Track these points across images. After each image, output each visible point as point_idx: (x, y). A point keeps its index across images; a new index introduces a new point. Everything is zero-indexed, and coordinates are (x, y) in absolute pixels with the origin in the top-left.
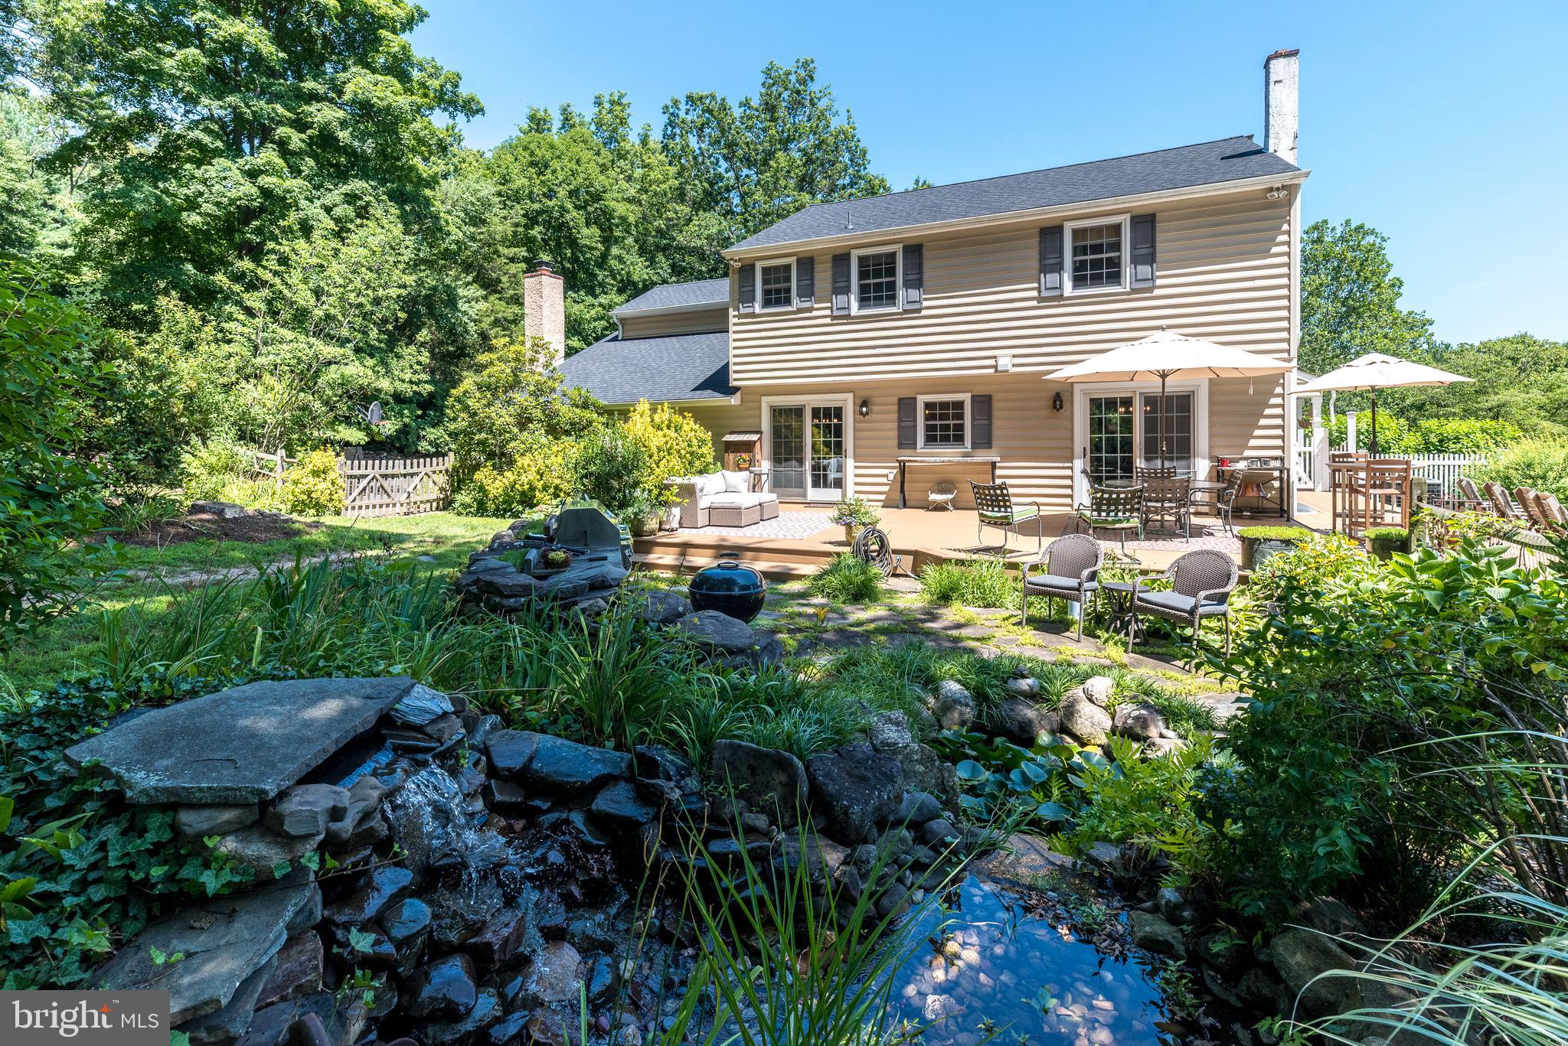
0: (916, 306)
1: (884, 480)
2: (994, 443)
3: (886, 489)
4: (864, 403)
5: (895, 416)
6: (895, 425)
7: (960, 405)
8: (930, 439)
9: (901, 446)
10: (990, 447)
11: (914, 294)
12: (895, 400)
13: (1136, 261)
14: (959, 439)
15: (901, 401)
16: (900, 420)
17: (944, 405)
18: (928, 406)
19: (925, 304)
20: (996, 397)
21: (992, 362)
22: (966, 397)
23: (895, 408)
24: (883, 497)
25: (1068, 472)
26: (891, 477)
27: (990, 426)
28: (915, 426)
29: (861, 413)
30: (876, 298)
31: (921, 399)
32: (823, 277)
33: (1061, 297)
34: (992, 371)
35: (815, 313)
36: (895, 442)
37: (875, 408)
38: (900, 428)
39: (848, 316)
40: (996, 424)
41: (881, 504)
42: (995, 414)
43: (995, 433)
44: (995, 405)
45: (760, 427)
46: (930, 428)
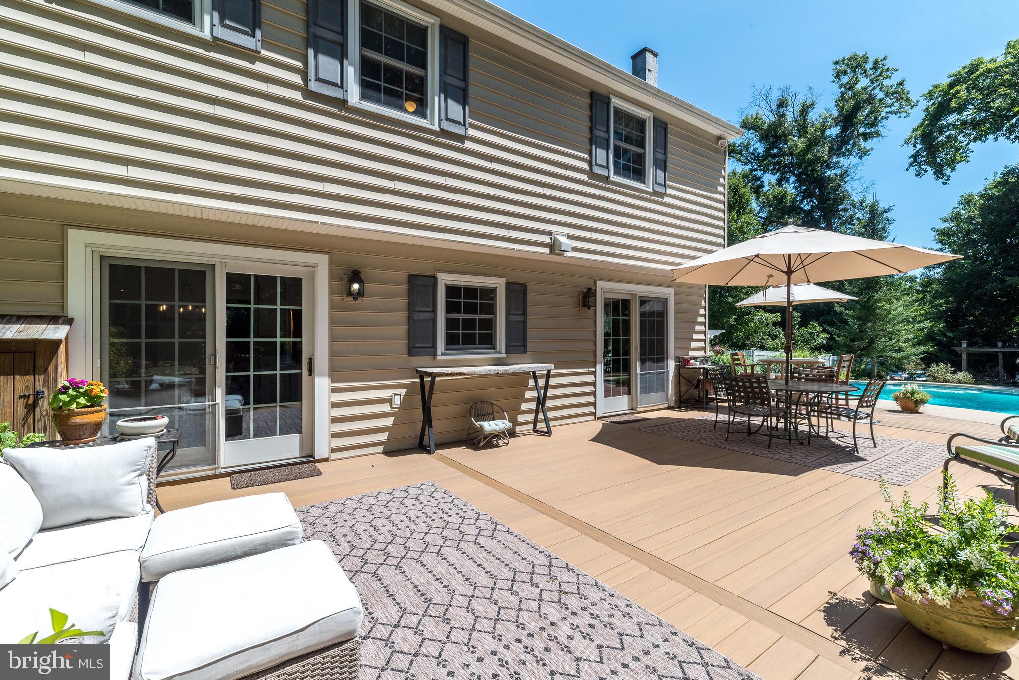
0: (458, 130)
1: (386, 408)
2: (530, 346)
3: (389, 422)
4: (355, 276)
5: (403, 302)
6: (403, 316)
7: (489, 293)
8: (452, 341)
9: (412, 350)
10: (525, 352)
11: (455, 110)
12: (402, 276)
13: (656, 163)
14: (488, 341)
15: (413, 279)
16: (411, 308)
17: (471, 292)
18: (452, 291)
19: (472, 132)
20: (531, 287)
21: (546, 239)
22: (499, 283)
23: (403, 288)
24: (384, 437)
25: (590, 378)
26: (397, 402)
27: (525, 322)
28: (435, 320)
29: (350, 293)
30: (388, 92)
31: (445, 279)
33: (607, 179)
34: (547, 250)
35: (261, 67)
36: (402, 344)
37: (368, 286)
38: (410, 321)
39: (342, 103)
40: (531, 322)
41: (380, 449)
42: (531, 309)
43: (530, 333)
44: (531, 298)
45: (63, 306)
46: (451, 324)
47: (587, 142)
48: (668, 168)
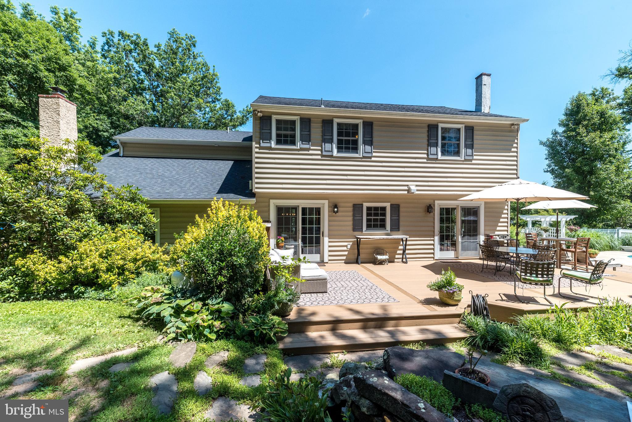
0: (370, 155)
1: (345, 248)
2: (401, 228)
3: (346, 253)
4: (336, 206)
5: (351, 214)
6: (351, 218)
7: (384, 209)
8: (369, 226)
9: (354, 230)
10: (399, 231)
11: (368, 148)
12: (351, 205)
13: (466, 146)
14: (383, 226)
15: (355, 206)
16: (354, 216)
17: (376, 209)
18: (369, 209)
19: (374, 154)
20: (401, 206)
21: (406, 188)
22: (388, 205)
23: (351, 209)
24: (344, 258)
25: (432, 242)
26: (349, 247)
27: (399, 220)
28: (362, 219)
29: (334, 212)
30: (346, 148)
31: (366, 205)
32: (316, 131)
33: (437, 159)
34: (406, 192)
35: (311, 152)
36: (351, 228)
37: (339, 209)
38: (354, 220)
39: (332, 156)
40: (401, 219)
41: (343, 261)
42: (401, 214)
43: (401, 223)
44: (401, 209)
45: (269, 218)
46: (368, 220)
47: (426, 146)
48: (474, 147)
